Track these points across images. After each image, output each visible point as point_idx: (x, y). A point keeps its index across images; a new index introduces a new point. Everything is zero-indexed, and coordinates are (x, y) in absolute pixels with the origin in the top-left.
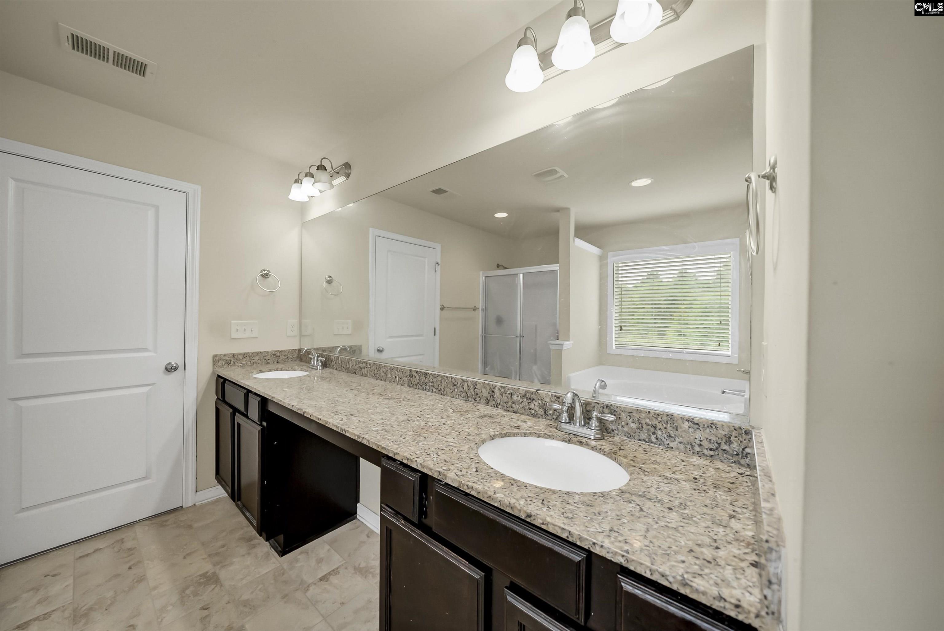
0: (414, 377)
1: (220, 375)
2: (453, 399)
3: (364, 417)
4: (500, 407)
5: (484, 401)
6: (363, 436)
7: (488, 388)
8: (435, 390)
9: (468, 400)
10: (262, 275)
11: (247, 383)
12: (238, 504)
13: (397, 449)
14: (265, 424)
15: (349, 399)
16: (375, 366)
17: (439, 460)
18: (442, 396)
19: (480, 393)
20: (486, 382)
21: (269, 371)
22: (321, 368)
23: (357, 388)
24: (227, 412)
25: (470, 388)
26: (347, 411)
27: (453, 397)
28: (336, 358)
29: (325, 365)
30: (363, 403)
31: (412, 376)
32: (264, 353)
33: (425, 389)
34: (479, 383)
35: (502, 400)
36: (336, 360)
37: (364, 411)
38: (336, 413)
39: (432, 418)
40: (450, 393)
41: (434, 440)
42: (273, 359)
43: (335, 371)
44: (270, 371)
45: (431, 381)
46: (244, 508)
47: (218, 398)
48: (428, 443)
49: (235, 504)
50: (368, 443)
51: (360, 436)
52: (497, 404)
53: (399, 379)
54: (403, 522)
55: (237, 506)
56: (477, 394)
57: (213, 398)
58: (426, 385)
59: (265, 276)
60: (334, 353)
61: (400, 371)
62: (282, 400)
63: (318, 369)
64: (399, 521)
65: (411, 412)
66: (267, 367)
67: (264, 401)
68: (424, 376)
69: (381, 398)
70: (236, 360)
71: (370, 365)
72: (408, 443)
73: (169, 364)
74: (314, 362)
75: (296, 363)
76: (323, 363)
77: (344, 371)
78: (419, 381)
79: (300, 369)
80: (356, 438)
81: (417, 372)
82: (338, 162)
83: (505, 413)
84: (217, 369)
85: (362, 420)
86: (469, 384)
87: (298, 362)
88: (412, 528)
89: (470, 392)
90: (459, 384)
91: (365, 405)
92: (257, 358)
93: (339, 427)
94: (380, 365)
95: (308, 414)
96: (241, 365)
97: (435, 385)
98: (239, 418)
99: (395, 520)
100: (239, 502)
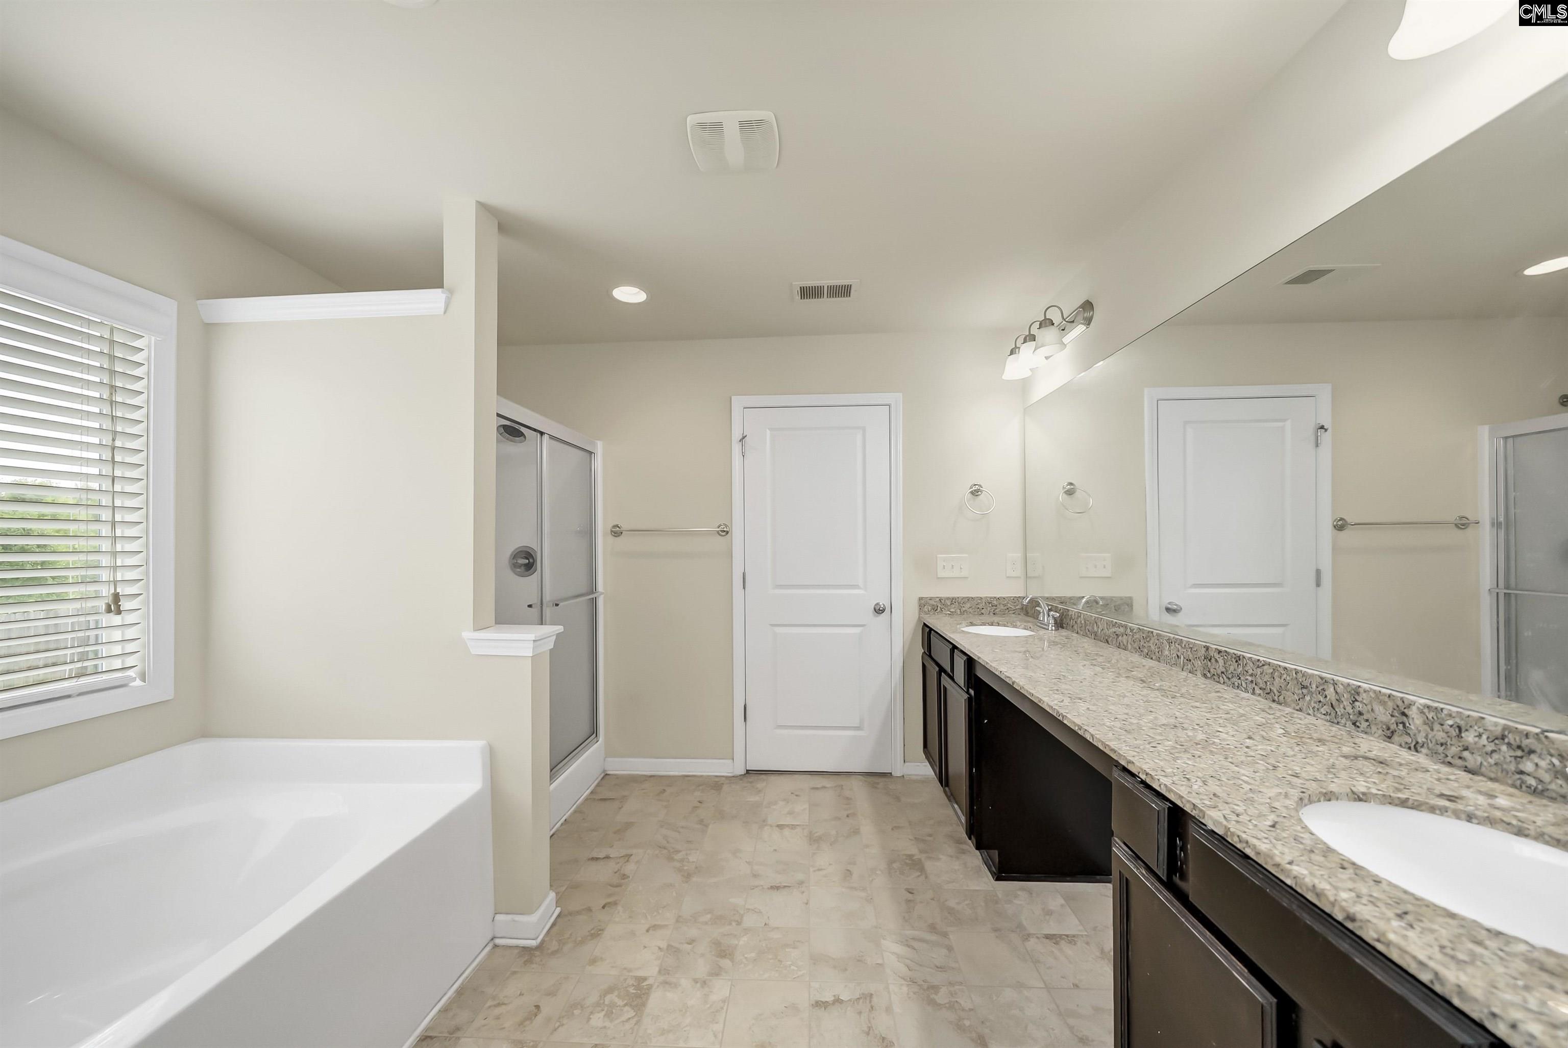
0: (1213, 660)
1: (927, 624)
2: (1297, 714)
3: (1097, 705)
4: (1424, 750)
5: (1380, 732)
6: (1086, 728)
7: (1390, 704)
8: (1258, 691)
9: (1338, 723)
10: (972, 493)
11: (952, 636)
12: (946, 790)
13: (1133, 756)
14: (972, 692)
15: (1084, 677)
16: (1141, 633)
17: (1202, 790)
18: (1274, 705)
19: (1368, 712)
20: (1384, 691)
21: (981, 625)
22: (1053, 628)
23: (1103, 664)
24: (933, 670)
25: (1343, 699)
26: (1074, 692)
27: (1300, 710)
28: (1076, 614)
29: (1060, 624)
30: (1103, 687)
31: (1211, 659)
32: (976, 600)
33: (1238, 687)
34: (1365, 692)
35: (1430, 736)
36: (1078, 618)
37: (1100, 697)
38: (1056, 692)
39: (1227, 733)
40: (1292, 700)
41: (1211, 764)
42: (989, 609)
43: (1075, 635)
44: (984, 624)
45: (1250, 673)
46: (952, 797)
47: (924, 652)
48: (1196, 764)
49: (942, 789)
50: (1091, 738)
51: (1081, 727)
52: (1417, 743)
53: (1185, 661)
54: (1145, 873)
55: (945, 792)
56: (1360, 714)
57: (919, 651)
58: (1240, 679)
59: (975, 493)
60: (1075, 607)
61: (1187, 646)
62: (989, 662)
63: (1050, 629)
64: (1138, 869)
65: (1187, 716)
66: (980, 620)
67: (971, 663)
68: (1234, 661)
69: (1138, 686)
70: (943, 606)
71: (1132, 630)
72: (1157, 754)
73: (878, 604)
74: (1044, 618)
75: (1020, 617)
76: (1058, 621)
77: (1090, 636)
78: (1224, 670)
79: (1023, 626)
80: (1077, 728)
81: (1220, 652)
82: (1070, 305)
83: (1436, 767)
84: (923, 615)
85: (1091, 707)
86: (1339, 691)
87: (1022, 617)
88: (1158, 885)
89: (1342, 706)
90: (1314, 686)
91: (1107, 690)
92: (968, 605)
93: (1055, 709)
94: (1149, 632)
95: (1018, 685)
96: (949, 613)
97: (1259, 680)
98: (945, 680)
99: (1133, 866)
100: (947, 789)
